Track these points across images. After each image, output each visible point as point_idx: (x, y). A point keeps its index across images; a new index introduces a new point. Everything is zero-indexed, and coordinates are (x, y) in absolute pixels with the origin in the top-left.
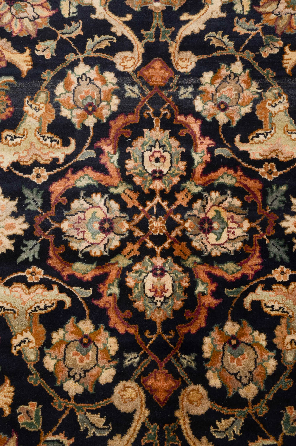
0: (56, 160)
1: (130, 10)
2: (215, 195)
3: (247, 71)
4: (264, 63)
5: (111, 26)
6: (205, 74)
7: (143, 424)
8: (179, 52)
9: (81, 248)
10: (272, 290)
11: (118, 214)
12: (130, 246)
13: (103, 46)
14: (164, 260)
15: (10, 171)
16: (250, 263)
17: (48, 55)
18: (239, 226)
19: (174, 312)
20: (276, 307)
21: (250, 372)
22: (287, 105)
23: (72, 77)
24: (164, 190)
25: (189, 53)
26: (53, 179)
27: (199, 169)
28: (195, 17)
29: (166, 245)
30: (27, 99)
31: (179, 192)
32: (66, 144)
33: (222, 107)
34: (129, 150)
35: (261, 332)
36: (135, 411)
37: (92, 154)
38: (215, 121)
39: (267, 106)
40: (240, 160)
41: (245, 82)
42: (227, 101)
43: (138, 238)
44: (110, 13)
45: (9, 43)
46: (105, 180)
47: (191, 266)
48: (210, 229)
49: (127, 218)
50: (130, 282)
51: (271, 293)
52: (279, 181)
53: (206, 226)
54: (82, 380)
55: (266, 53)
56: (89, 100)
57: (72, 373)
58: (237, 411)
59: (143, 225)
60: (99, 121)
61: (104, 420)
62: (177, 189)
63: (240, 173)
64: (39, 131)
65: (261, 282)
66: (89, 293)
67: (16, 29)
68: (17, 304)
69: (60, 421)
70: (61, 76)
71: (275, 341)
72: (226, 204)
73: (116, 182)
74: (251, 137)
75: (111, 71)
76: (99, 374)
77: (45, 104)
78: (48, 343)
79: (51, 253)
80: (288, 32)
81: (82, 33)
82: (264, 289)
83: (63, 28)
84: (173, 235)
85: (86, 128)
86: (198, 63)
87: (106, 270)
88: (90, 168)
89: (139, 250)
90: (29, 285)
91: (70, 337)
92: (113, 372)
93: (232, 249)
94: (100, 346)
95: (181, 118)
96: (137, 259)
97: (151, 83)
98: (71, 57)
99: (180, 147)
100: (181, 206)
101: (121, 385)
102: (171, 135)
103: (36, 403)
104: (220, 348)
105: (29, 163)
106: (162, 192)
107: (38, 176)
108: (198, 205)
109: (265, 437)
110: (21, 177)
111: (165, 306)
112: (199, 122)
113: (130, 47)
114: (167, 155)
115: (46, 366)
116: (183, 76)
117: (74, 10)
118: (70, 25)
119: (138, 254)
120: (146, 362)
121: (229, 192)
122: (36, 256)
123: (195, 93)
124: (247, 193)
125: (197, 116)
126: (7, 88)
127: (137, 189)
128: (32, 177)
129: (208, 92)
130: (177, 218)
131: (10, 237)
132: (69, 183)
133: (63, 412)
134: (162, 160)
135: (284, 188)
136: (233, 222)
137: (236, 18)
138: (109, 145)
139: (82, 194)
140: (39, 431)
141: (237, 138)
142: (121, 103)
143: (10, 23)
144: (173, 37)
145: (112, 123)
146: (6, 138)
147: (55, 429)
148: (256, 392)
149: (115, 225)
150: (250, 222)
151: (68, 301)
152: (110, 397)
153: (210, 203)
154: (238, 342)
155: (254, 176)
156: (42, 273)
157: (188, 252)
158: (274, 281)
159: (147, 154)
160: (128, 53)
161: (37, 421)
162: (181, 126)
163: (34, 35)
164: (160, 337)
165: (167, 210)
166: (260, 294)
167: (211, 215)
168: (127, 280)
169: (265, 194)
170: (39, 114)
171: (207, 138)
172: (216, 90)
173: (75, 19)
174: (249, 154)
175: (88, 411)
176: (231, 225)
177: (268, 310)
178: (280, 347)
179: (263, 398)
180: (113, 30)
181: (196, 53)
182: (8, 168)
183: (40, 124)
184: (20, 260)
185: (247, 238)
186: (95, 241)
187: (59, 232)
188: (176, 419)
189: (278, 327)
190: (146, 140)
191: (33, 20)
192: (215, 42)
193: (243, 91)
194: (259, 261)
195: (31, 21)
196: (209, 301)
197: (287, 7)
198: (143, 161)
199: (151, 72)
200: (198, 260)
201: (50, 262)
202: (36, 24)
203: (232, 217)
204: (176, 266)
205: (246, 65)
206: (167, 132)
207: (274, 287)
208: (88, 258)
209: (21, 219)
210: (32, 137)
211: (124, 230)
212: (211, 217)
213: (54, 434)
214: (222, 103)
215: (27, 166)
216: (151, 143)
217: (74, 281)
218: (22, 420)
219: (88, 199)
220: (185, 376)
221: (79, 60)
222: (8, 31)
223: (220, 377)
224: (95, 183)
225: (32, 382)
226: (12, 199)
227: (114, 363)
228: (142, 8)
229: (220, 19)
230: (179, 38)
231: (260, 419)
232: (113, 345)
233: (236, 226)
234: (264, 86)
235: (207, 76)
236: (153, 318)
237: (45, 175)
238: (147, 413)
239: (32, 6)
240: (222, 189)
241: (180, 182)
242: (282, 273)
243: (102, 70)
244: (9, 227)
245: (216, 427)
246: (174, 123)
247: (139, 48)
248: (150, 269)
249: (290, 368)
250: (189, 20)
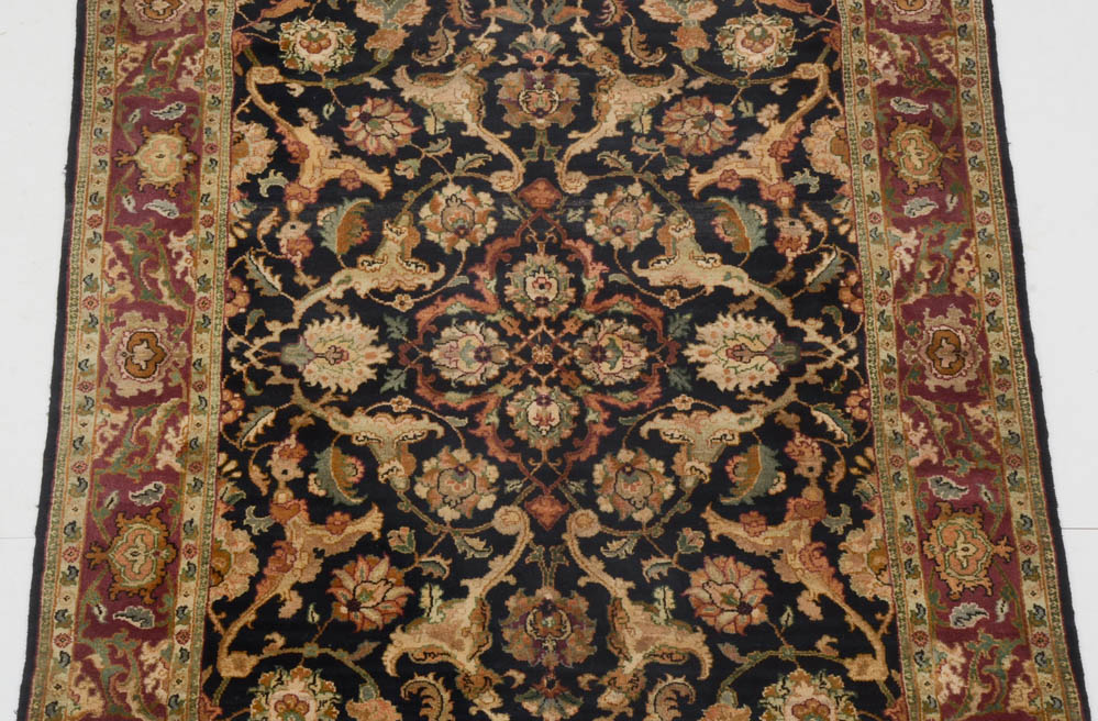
0: (422, 286)
1: (508, 127)
2: (608, 323)
3: (648, 194)
4: (667, 186)
5: (486, 143)
6: (598, 196)
7: (527, 545)
8: (567, 173)
9: (453, 378)
10: (672, 418)
11: (496, 342)
12: (510, 375)
13: (476, 165)
14: (549, 390)
15: (369, 298)
16: (647, 392)
17: (410, 175)
18: (636, 355)
19: (562, 440)
20: (676, 435)
21: (645, 498)
22: (693, 231)
23: (440, 198)
24: (550, 318)
25: (579, 173)
26: (419, 307)
27: (590, 296)
28: (586, 135)
29: (553, 374)
30: (386, 222)
31: (567, 320)
32: (434, 269)
33: (618, 231)
34: (508, 275)
35: (658, 459)
36: (518, 534)
37: (465, 280)
38: (609, 247)
39: (670, 231)
40: (638, 287)
41: (644, 205)
42: (624, 225)
43: (520, 367)
44: (484, 130)
45: (364, 163)
46: (480, 307)
47: (581, 395)
48: (603, 358)
49: (508, 347)
50: (511, 410)
51: (671, 421)
52: (682, 310)
53: (599, 355)
54: (459, 507)
55: (669, 175)
56: (460, 223)
57: (447, 500)
58: (629, 533)
59: (526, 354)
60: (472, 245)
61: (484, 543)
62: (565, 316)
63: (638, 301)
64: (402, 255)
65: (660, 411)
66: (465, 421)
67: (371, 146)
68: (383, 434)
69: (436, 544)
70: (426, 197)
71: (673, 468)
72: (621, 332)
73: (494, 309)
74: (651, 263)
75: (486, 192)
76: (478, 501)
77: (408, 227)
78: (419, 472)
79: (419, 382)
80: (695, 153)
81: (451, 151)
82: (663, 418)
83: (428, 146)
84: (561, 363)
85: (457, 253)
86: (590, 184)
87: (483, 400)
88: (463, 295)
89: (521, 379)
90: (396, 415)
91: (443, 466)
92: (493, 498)
93: (628, 378)
94: (478, 474)
95: (569, 242)
96: (518, 389)
97: (534, 205)
98: (437, 177)
99: (568, 272)
100: (569, 334)
101: (502, 510)
102: (558, 260)
103: (408, 529)
104: (612, 475)
105: (390, 290)
106: (548, 321)
107: (402, 303)
108: (589, 332)
109: (659, 556)
110: (382, 305)
111: (551, 434)
112: (591, 247)
113: (508, 166)
114: (552, 280)
115: (418, 494)
116: (572, 197)
117: (440, 126)
118: (437, 143)
119: (520, 383)
120: (530, 489)
121: (625, 320)
122: (403, 386)
123: (586, 216)
124: (646, 322)
125: (589, 240)
126: (363, 210)
127: (518, 316)
128: (395, 304)
129: (601, 216)
130: (566, 346)
131: (372, 367)
132: (439, 310)
133: (439, 536)
134: (547, 287)
135: (688, 316)
136: (629, 350)
137: (635, 138)
138: (484, 270)
139: (454, 321)
140: (413, 554)
141: (635, 264)
142: (499, 225)
143: (364, 141)
144: (560, 155)
145: (488, 247)
146: (362, 264)
147: (430, 551)
148: (652, 516)
149: (493, 354)
150: (648, 351)
151: (440, 431)
152: (490, 521)
153: (603, 331)
154: (633, 470)
155: (655, 303)
156: (410, 402)
157: (578, 381)
158: (674, 410)
159: (530, 280)
160: (506, 173)
161: (410, 543)
162: (569, 251)
163: (393, 154)
164: (545, 465)
165: (553, 337)
166: (658, 423)
167: (604, 343)
168: (508, 409)
169: (666, 323)
170: (400, 238)
171: (600, 264)
172: (611, 214)
173: (442, 136)
174: (648, 281)
175: (467, 535)
176: (627, 354)
177: (667, 439)
178: (678, 473)
179: (659, 521)
180: (488, 148)
181: (587, 173)
182: (366, 295)
183: (403, 249)
184: (384, 389)
185: (645, 367)
186: (469, 370)
187: (428, 361)
188: (563, 542)
189: (678, 455)
190: (529, 264)
191: (392, 137)
192: (608, 162)
193: (642, 214)
194: (659, 390)
195: (389, 138)
196: (601, 429)
197: (694, 127)
198: (525, 287)
199: (534, 193)
200: (589, 389)
201: (418, 391)
202: (396, 142)
203: (629, 346)
204: (564, 396)
205: (646, 187)
206: (553, 257)
207: (674, 415)
208: (462, 387)
209: (384, 348)
210: (393, 262)
211: (504, 359)
212: (604, 345)
213: (430, 555)
214: (618, 227)
215: (389, 294)
216: (534, 268)
217: (447, 410)
218: (394, 543)
219: (462, 328)
220: (574, 502)
221: (447, 180)
222: (362, 148)
223: (612, 502)
224: (469, 310)
225: (403, 509)
226: (373, 327)
227: (494, 490)
228: (523, 125)
229: (615, 138)
230: (566, 158)
231: (655, 540)
232: (493, 473)
233: (633, 355)
234: (667, 209)
235: (600, 199)
236: (538, 447)
237: (410, 302)
238: (531, 535)
239: (391, 122)
240: (617, 317)
241: (568, 310)
242: (684, 401)
243: (476, 190)
244: (369, 356)
245: (606, 547)
246: (562, 247)
247: (519, 167)
248: (534, 397)
249: (688, 493)
250: (579, 139)
